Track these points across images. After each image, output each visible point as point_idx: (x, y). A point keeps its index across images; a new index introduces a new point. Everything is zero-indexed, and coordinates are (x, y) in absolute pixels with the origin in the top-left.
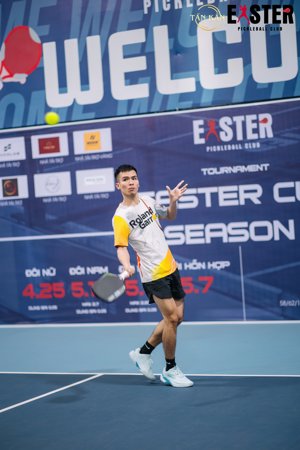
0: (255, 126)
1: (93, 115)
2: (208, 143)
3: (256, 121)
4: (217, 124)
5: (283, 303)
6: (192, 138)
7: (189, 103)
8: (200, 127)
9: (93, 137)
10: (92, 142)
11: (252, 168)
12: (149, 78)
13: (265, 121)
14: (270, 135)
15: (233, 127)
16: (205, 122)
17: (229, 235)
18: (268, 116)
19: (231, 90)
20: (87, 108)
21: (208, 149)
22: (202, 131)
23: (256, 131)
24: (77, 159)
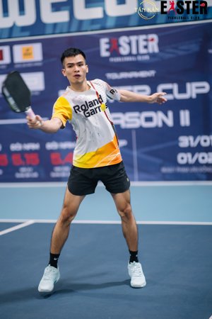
0: (145, 43)
1: (27, 33)
2: (112, 55)
3: (146, 40)
4: (118, 41)
5: (164, 170)
6: (99, 52)
7: (98, 26)
8: (107, 43)
9: (28, 50)
10: (27, 53)
11: (143, 74)
12: (68, 7)
13: (152, 40)
14: (156, 50)
15: (130, 44)
16: (110, 40)
17: (126, 122)
18: (155, 37)
19: (127, 18)
20: (24, 29)
21: (112, 60)
22: (107, 46)
23: (146, 47)
24: (17, 66)
